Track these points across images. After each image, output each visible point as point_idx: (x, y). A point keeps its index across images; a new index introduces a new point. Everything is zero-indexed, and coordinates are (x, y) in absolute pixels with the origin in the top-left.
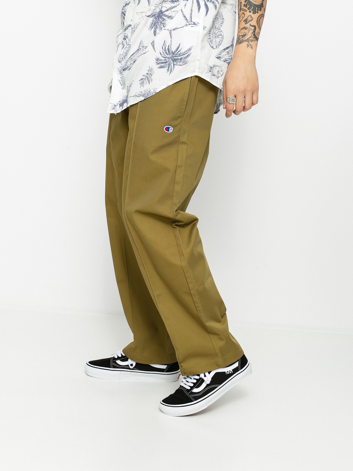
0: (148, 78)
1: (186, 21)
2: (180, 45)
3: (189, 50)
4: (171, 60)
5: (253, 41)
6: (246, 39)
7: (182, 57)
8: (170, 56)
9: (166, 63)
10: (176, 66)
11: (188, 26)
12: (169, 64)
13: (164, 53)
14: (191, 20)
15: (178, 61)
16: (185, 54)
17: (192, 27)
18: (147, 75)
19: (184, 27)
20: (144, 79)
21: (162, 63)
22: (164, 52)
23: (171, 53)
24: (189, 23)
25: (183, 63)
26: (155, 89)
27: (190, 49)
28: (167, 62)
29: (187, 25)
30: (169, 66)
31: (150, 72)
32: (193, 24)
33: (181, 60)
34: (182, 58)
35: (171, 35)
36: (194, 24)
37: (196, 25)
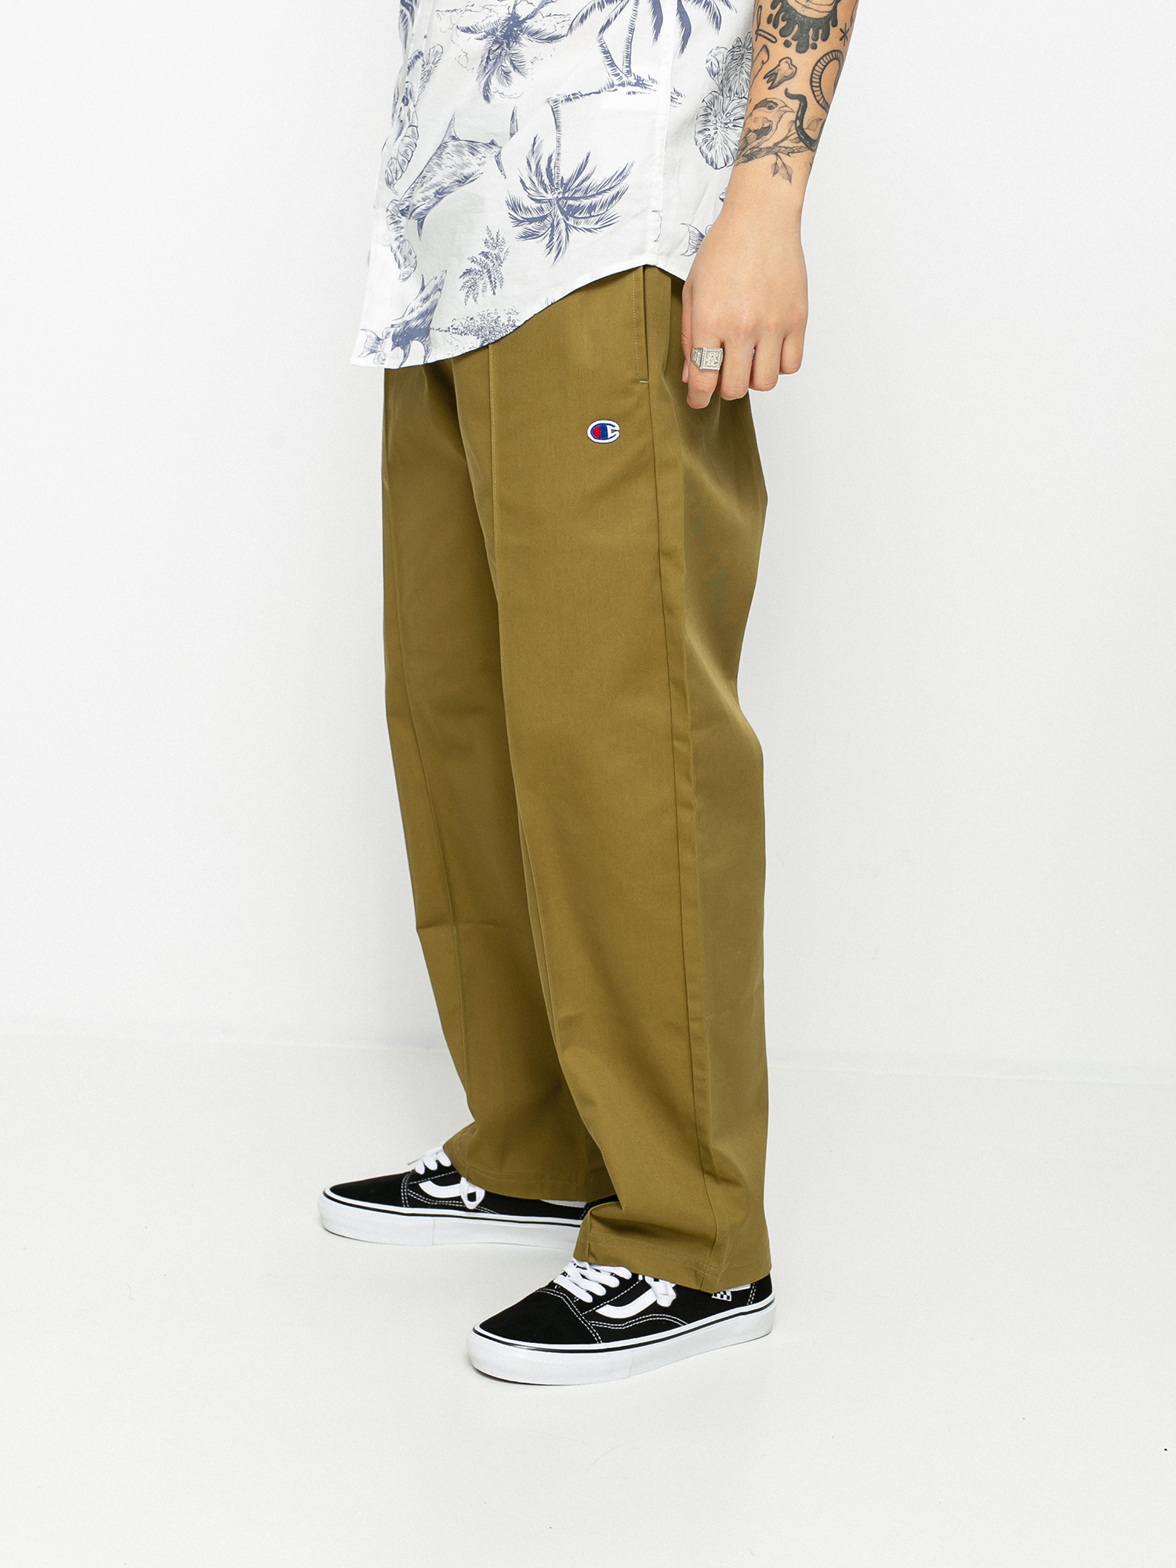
0: (488, 271)
1: (609, 69)
2: (588, 157)
3: (620, 178)
4: (559, 212)
5: (793, 152)
6: (770, 144)
7: (594, 200)
8: (555, 196)
9: (541, 219)
10: (573, 233)
11: (616, 90)
12: (552, 225)
13: (537, 185)
14: (627, 67)
15: (580, 214)
16: (605, 191)
17: (629, 93)
18: (486, 261)
19: (604, 94)
20: (477, 274)
21: (531, 221)
22: (534, 179)
23: (557, 184)
24: (621, 78)
25: (597, 223)
26: (511, 311)
27: (622, 175)
28: (546, 216)
29: (615, 87)
30: (552, 231)
31: (496, 252)
32: (636, 84)
33: (593, 214)
34: (595, 205)
35: (555, 120)
36: (639, 83)
37: (645, 88)
